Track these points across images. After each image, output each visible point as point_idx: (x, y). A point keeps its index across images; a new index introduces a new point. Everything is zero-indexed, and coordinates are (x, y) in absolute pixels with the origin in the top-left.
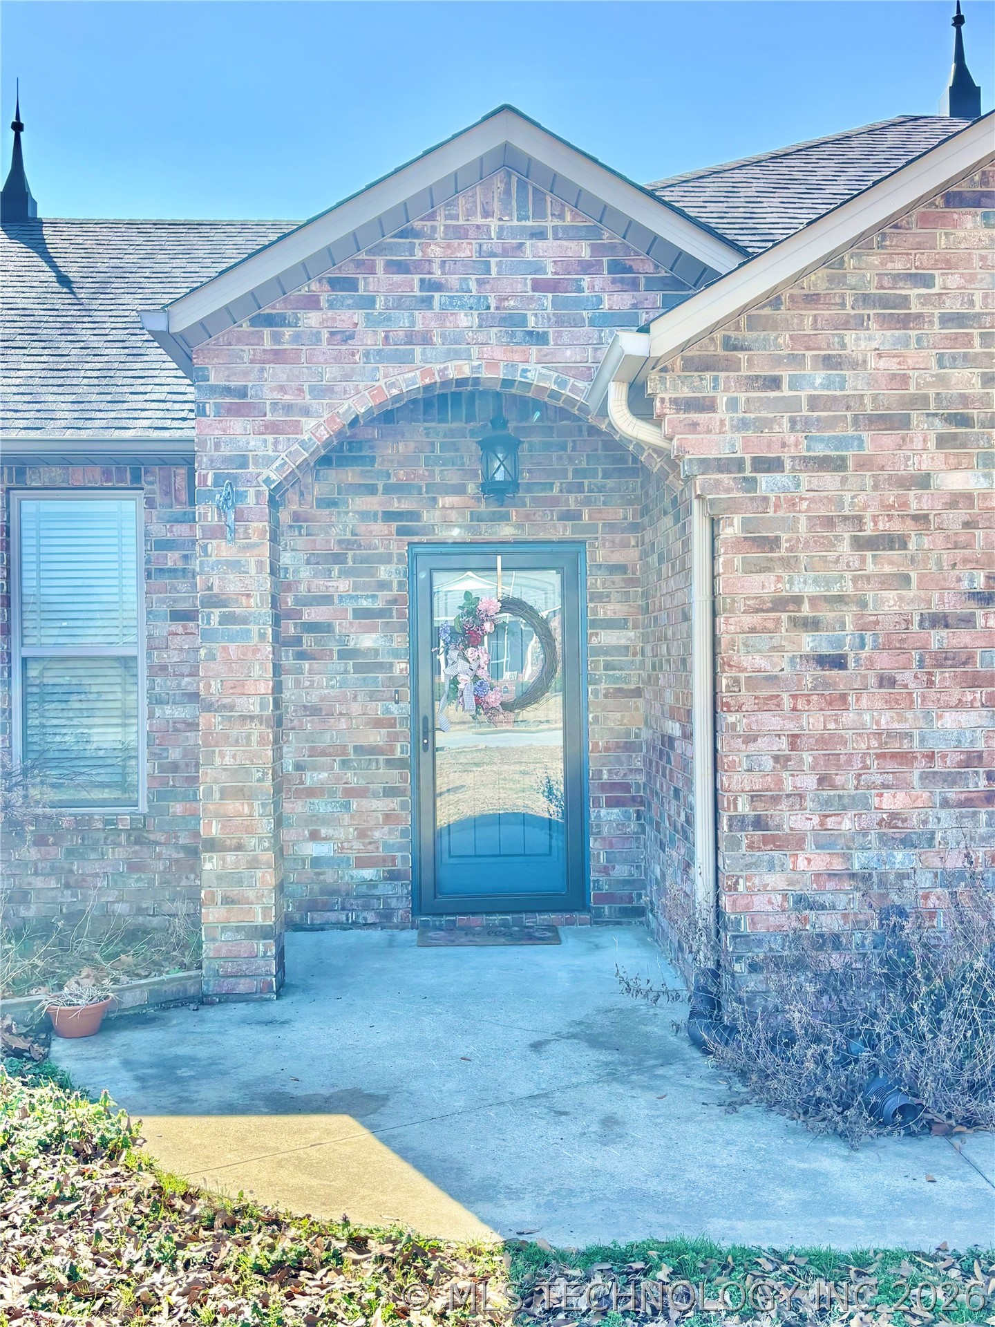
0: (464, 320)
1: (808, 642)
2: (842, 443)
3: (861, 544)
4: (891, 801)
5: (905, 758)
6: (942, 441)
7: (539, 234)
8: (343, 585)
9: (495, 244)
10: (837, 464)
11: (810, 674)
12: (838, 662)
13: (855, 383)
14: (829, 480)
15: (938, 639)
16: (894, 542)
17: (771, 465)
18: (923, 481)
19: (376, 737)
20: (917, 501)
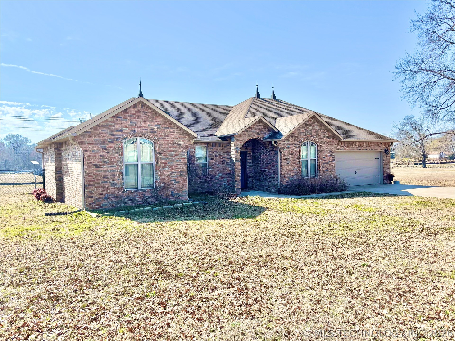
0: (254, 133)
1: (287, 162)
2: (289, 146)
3: (290, 154)
4: (292, 174)
5: (293, 171)
6: (295, 146)
7: (259, 125)
8: (226, 156)
9: (256, 126)
10: (288, 148)
11: (287, 164)
12: (288, 163)
13: (290, 142)
14: (288, 149)
15: (294, 162)
16: (292, 154)
17: (284, 148)
18: (293, 149)
19: (229, 172)
20: (293, 151)
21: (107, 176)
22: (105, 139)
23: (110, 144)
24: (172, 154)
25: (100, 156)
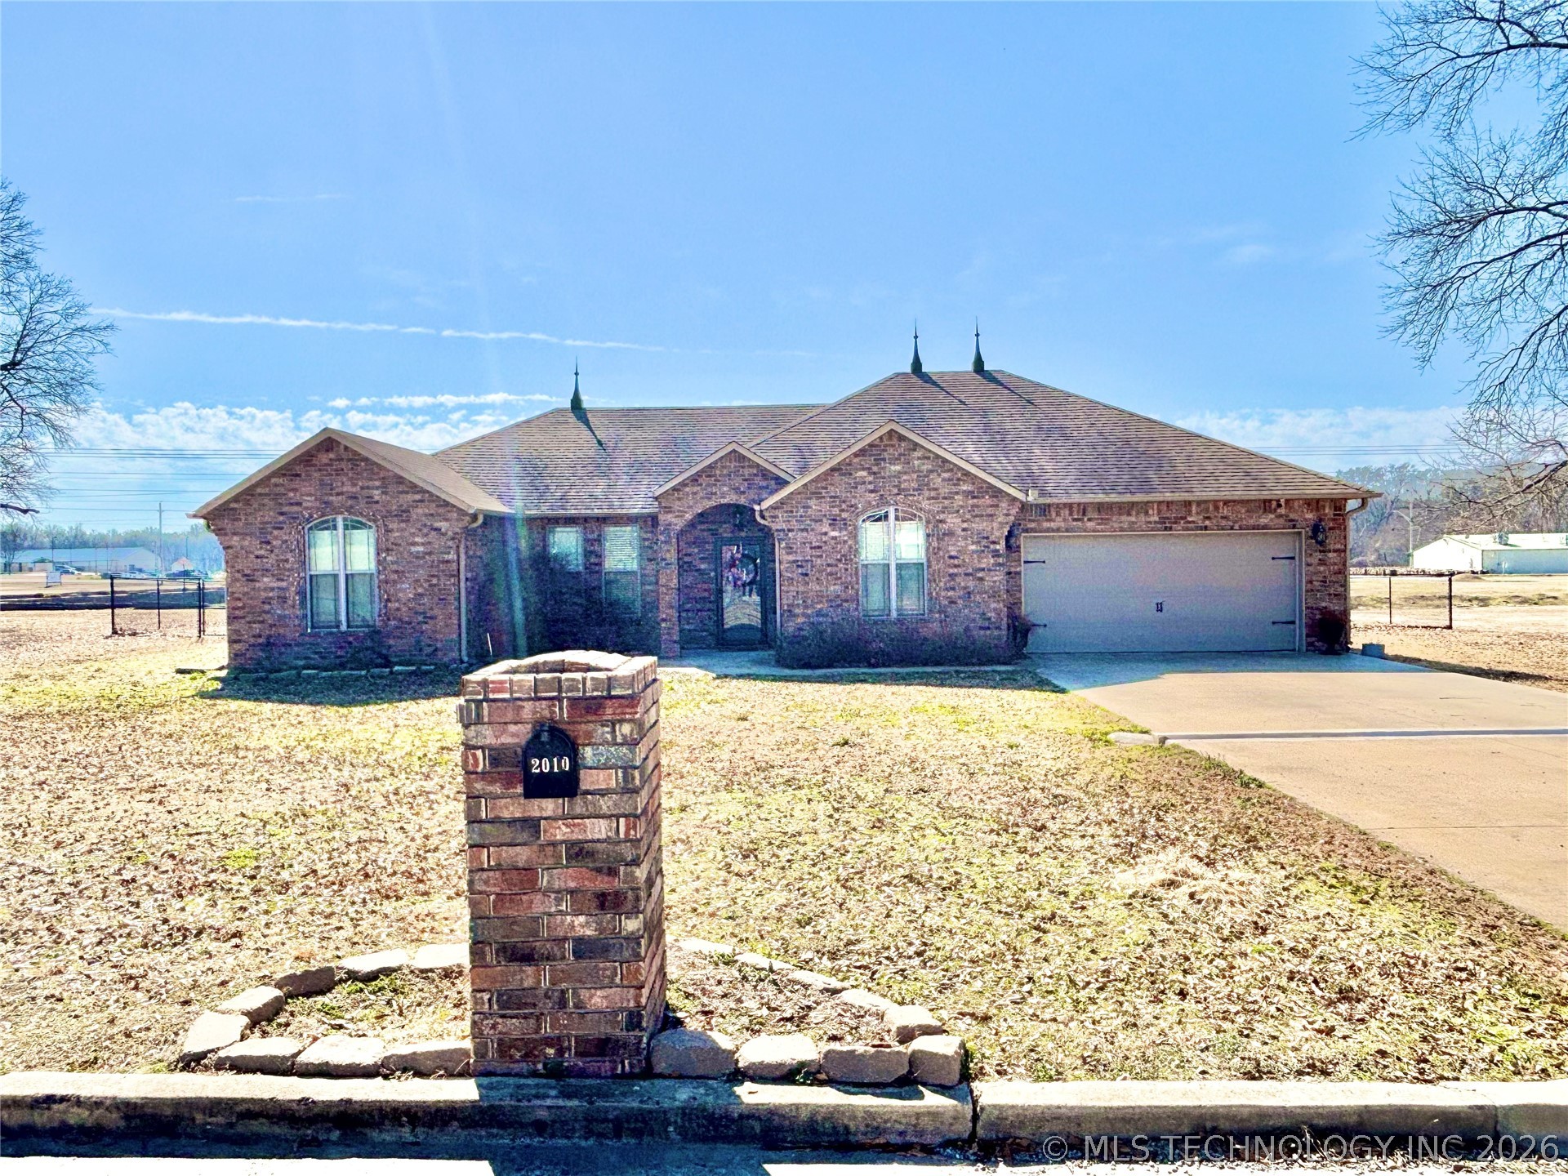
0: (725, 489)
2: (807, 525)
3: (812, 548)
4: (819, 606)
5: (822, 596)
6: (830, 525)
11: (801, 578)
13: (810, 512)
16: (819, 548)
21: (271, 598)
22: (267, 523)
23: (276, 532)
24: (418, 552)
25: (257, 557)
